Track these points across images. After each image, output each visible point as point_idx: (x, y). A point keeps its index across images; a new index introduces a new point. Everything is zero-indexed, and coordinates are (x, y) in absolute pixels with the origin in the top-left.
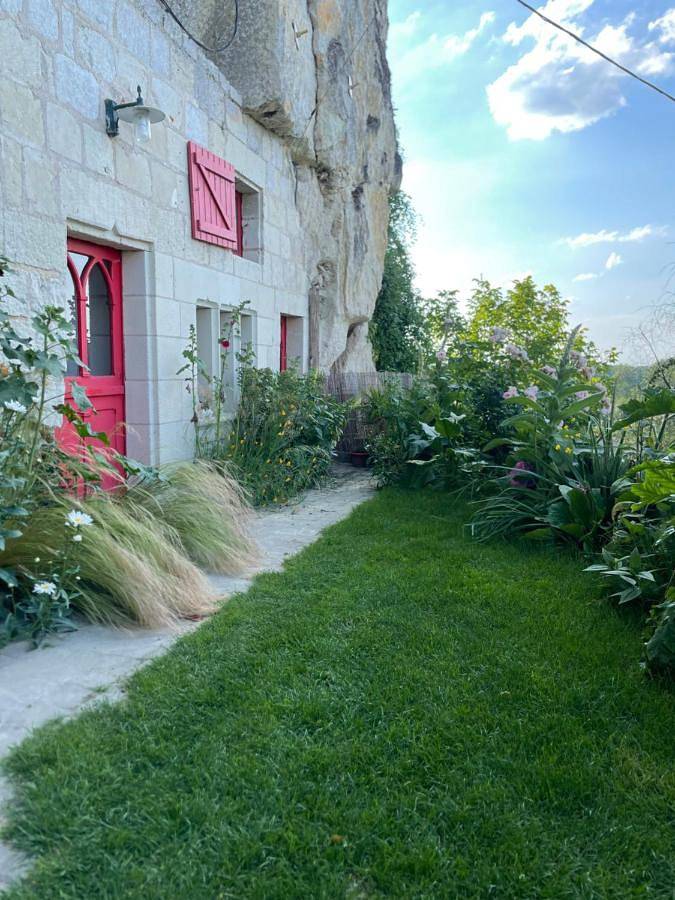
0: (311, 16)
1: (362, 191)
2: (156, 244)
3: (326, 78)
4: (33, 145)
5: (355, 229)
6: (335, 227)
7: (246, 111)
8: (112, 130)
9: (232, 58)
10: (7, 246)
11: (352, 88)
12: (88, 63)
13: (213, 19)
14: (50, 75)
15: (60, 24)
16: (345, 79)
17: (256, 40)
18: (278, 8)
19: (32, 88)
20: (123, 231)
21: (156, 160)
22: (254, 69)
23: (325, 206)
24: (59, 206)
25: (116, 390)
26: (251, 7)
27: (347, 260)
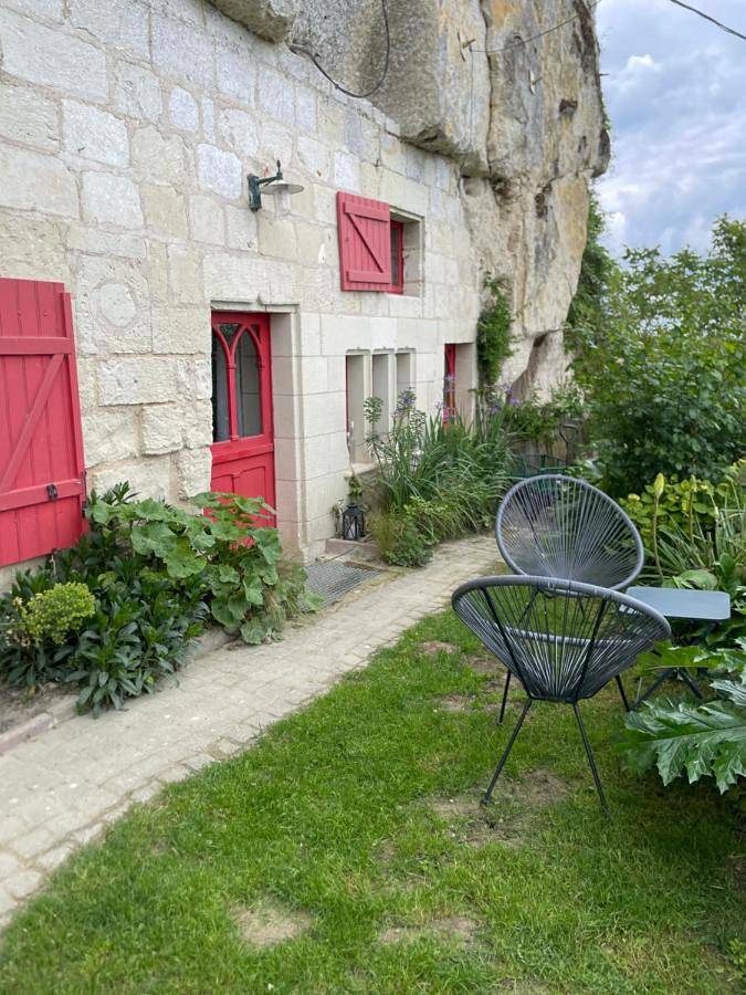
0: (484, 14)
1: (551, 190)
2: (301, 305)
3: (501, 81)
4: (176, 240)
5: (536, 239)
6: (512, 240)
7: (405, 140)
8: (255, 205)
9: (391, 85)
10: (155, 341)
11: (534, 83)
12: (230, 144)
13: (369, 46)
14: (192, 168)
15: (200, 114)
16: (524, 76)
17: (415, 62)
18: (437, 26)
19: (174, 185)
20: (266, 300)
21: (303, 220)
22: (413, 94)
23: (501, 218)
24: (203, 292)
25: (265, 447)
26: (410, 28)
27: (526, 273)
